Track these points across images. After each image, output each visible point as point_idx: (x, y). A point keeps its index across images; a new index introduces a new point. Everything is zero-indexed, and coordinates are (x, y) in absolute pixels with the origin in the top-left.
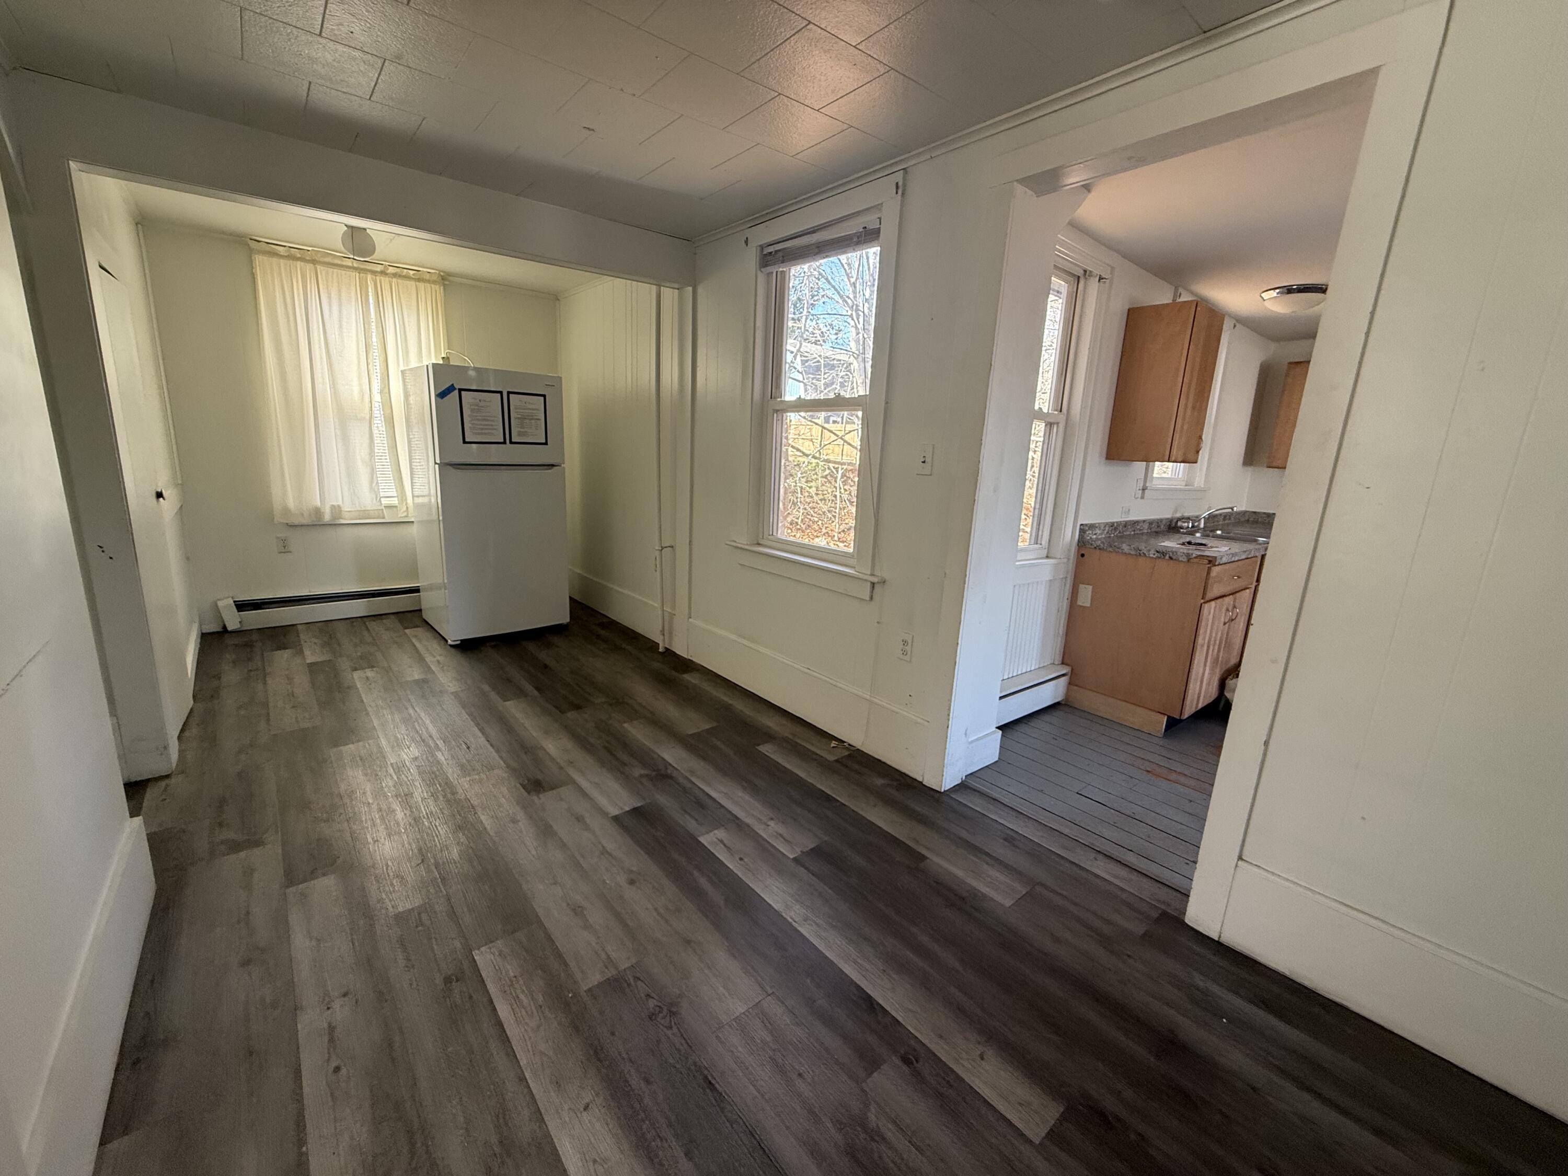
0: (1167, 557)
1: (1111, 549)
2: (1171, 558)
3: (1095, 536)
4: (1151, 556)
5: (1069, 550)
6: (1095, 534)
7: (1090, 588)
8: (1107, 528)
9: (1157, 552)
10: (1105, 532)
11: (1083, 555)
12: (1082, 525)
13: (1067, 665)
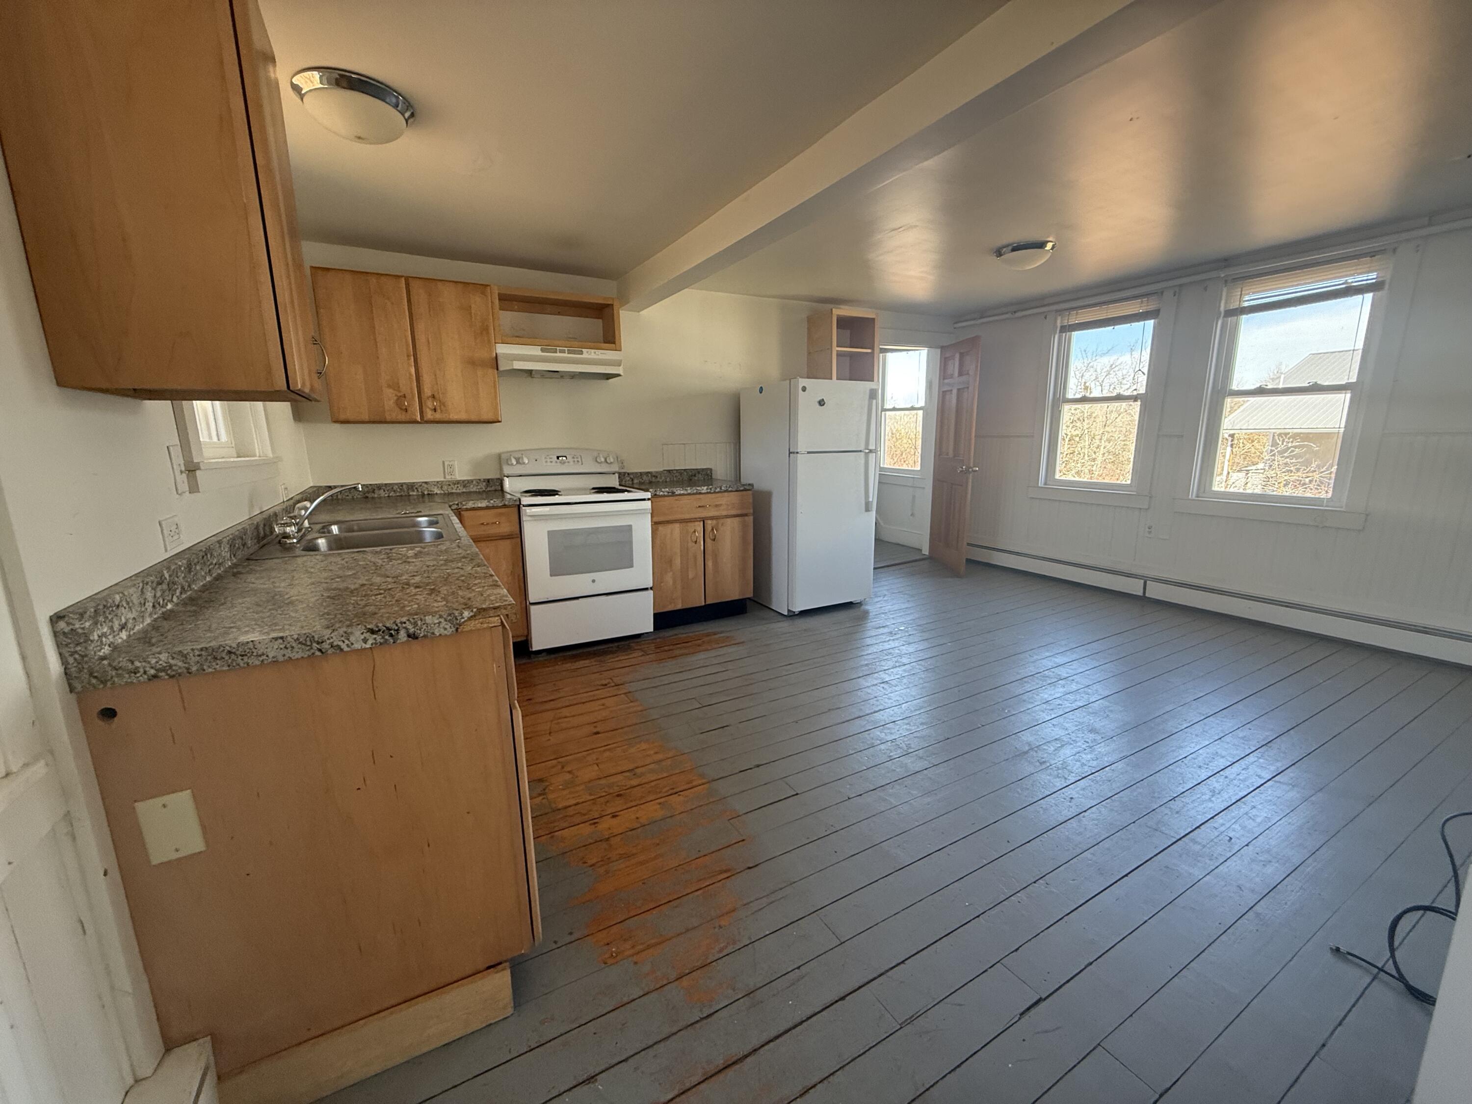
0: (402, 635)
1: (219, 666)
2: (412, 636)
3: (124, 635)
4: (357, 646)
5: (39, 721)
6: (123, 627)
7: (183, 800)
8: (149, 595)
9: (372, 632)
10: (149, 605)
11: (109, 714)
12: (56, 619)
13: (191, 1039)
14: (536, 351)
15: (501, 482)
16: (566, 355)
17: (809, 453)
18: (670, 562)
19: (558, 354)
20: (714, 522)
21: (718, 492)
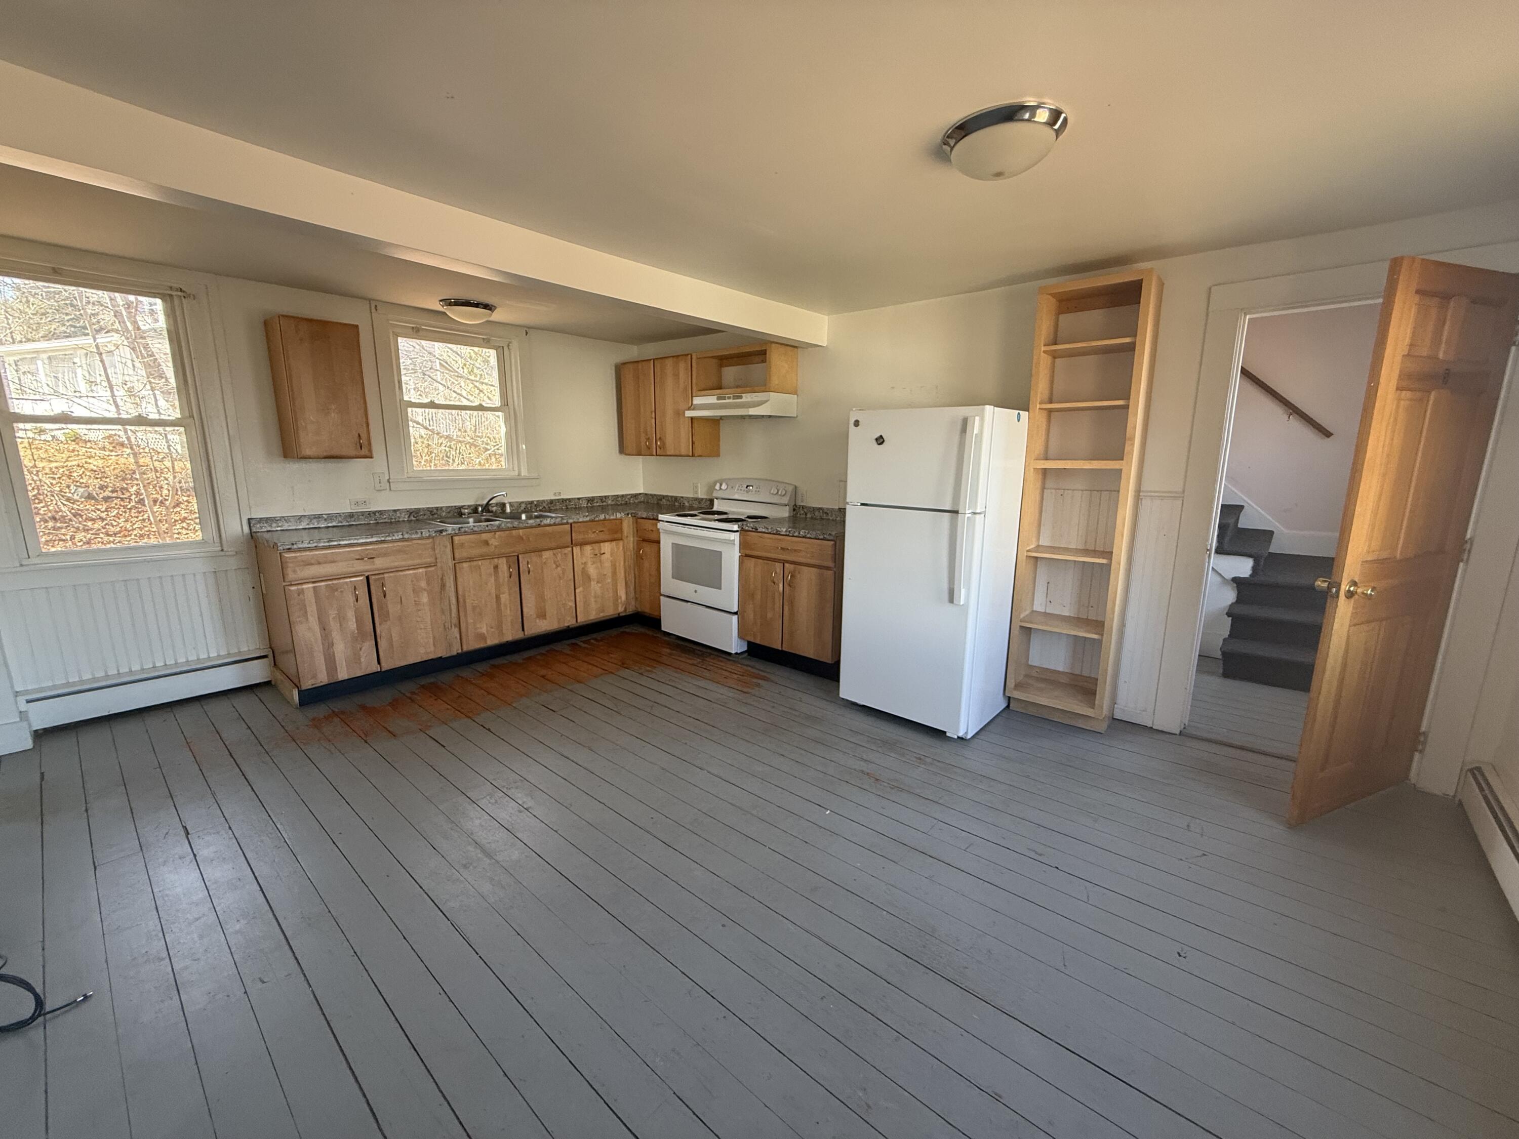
12: (249, 519)
14: (712, 400)
15: (711, 502)
16: (731, 401)
17: (863, 504)
18: (752, 596)
19: (727, 401)
20: (792, 566)
21: (796, 537)
